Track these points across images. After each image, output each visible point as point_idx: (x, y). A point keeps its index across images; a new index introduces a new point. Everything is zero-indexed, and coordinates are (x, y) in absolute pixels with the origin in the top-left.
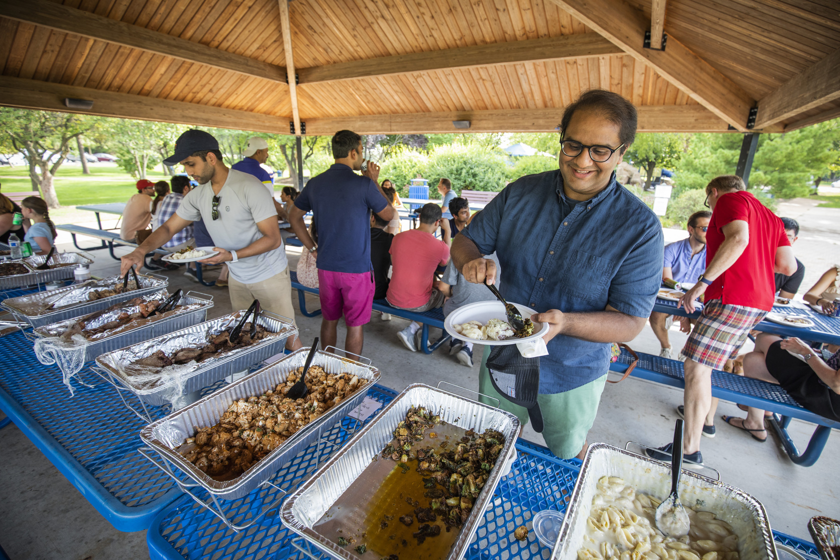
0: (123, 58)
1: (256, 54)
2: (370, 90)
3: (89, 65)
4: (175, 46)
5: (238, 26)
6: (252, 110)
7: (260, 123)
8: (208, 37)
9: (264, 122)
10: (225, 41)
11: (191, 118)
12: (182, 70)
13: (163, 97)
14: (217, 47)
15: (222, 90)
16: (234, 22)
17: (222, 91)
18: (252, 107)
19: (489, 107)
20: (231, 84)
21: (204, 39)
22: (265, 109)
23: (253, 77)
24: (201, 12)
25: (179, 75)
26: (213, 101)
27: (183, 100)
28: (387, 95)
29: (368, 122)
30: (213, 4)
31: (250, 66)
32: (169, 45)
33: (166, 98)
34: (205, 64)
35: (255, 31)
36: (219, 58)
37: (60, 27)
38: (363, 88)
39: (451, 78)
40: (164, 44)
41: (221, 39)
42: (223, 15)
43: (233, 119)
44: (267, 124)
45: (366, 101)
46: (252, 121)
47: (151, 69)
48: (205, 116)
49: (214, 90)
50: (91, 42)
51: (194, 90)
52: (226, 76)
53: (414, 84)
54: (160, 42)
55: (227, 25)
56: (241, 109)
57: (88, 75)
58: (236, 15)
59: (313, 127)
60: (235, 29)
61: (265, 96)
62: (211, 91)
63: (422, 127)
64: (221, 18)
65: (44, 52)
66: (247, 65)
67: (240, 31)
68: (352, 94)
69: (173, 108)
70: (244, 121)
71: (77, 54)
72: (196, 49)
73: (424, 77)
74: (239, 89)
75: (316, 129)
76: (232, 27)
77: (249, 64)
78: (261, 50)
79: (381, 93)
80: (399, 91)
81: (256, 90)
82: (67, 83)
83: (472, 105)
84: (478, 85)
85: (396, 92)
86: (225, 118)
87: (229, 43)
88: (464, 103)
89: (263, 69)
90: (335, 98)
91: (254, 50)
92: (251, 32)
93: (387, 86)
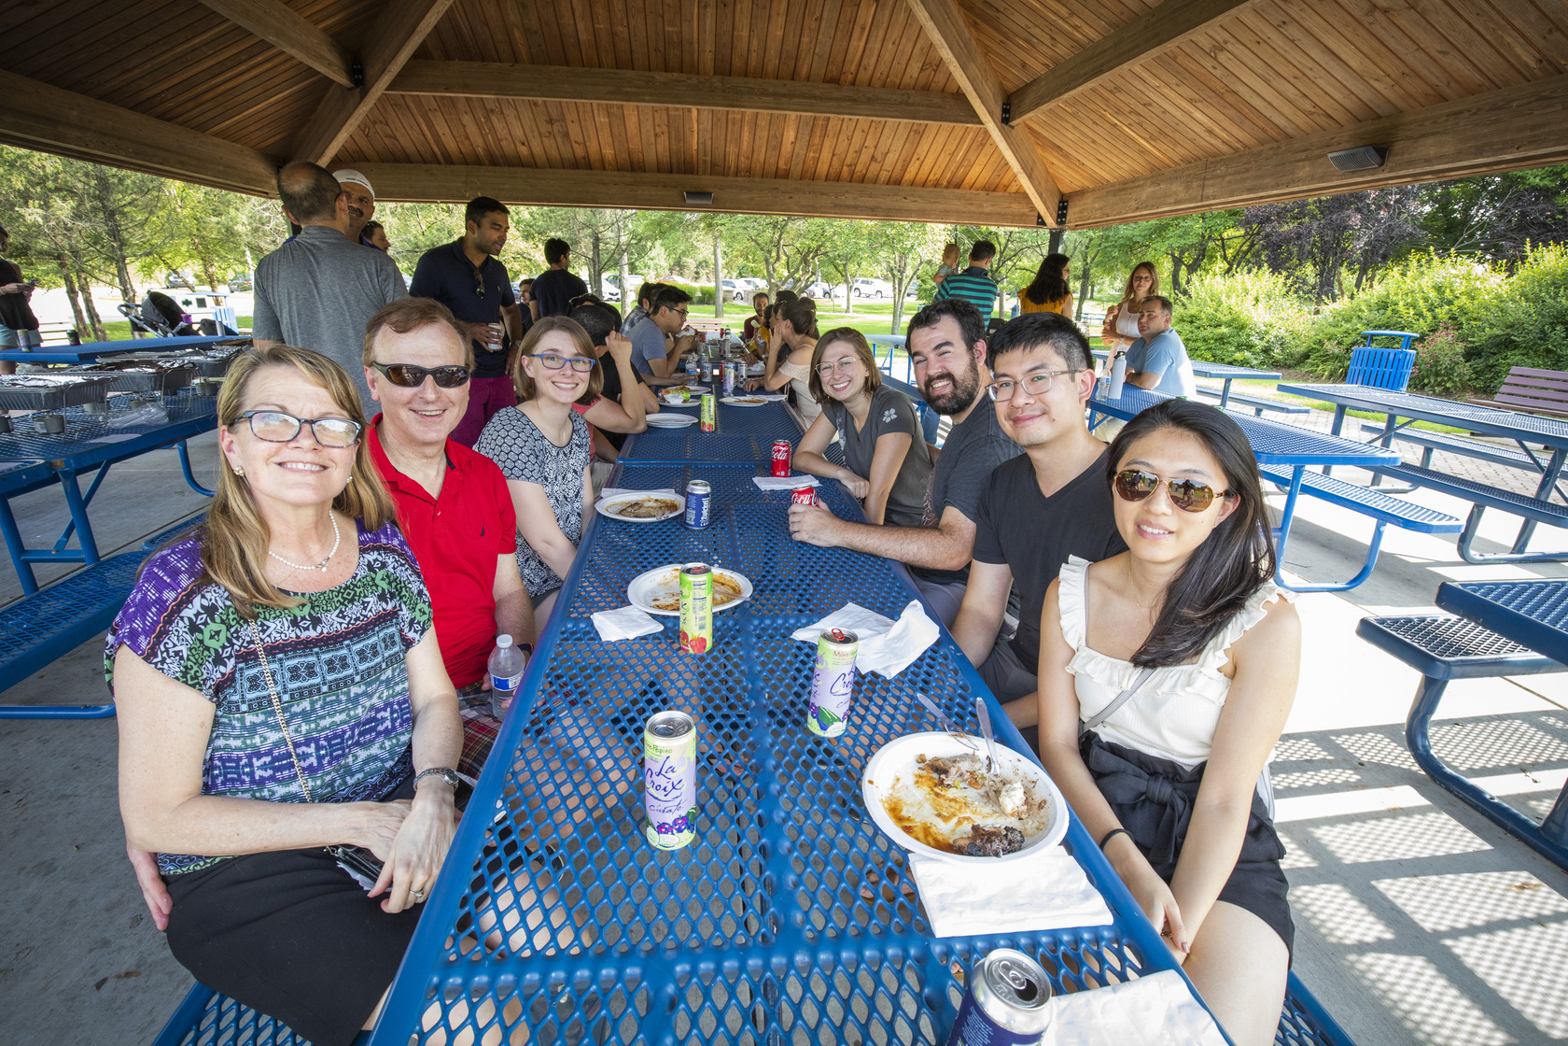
0: (737, 127)
1: (922, 81)
2: (1141, 109)
3: (704, 143)
4: (785, 96)
5: (872, 39)
6: (958, 186)
7: (973, 209)
8: (834, 70)
9: (981, 206)
10: (861, 69)
11: (848, 207)
12: (818, 132)
13: (809, 176)
14: (853, 83)
15: (890, 155)
16: (862, 33)
17: (891, 158)
18: (956, 180)
19: (1447, 92)
20: (902, 142)
21: (829, 75)
22: (982, 181)
23: (934, 125)
24: (806, 32)
25: (816, 141)
26: (884, 175)
27: (838, 178)
28: (1178, 114)
29: (1162, 186)
30: (818, 14)
31: (912, 105)
32: (775, 95)
33: (813, 178)
34: (847, 117)
35: (904, 40)
36: (855, 100)
37: (644, 101)
38: (1128, 109)
39: (1293, 31)
40: (768, 95)
41: (853, 68)
42: (840, 26)
43: (920, 205)
44: (987, 210)
45: (1147, 136)
46: (957, 205)
47: (776, 136)
48: (870, 202)
49: (879, 157)
50: (695, 113)
51: (848, 161)
52: (887, 129)
53: (1217, 73)
54: (764, 93)
55: (854, 42)
56: (937, 185)
57: (708, 158)
58: (860, 21)
59: (1076, 209)
60: (869, 46)
61: (971, 156)
62: (873, 158)
63: (1267, 181)
64: (839, 33)
65: (656, 135)
66: (907, 104)
67: (878, 46)
68: (1115, 126)
69: (823, 194)
70: (941, 206)
71: (687, 132)
72: (818, 93)
73: (1229, 47)
74: (919, 150)
75: (1081, 212)
76: (862, 44)
77: (911, 101)
78: (929, 71)
79: (1165, 111)
80: (1197, 97)
81: (951, 147)
82: (691, 172)
83: (1392, 97)
84: (1376, 28)
85: (1191, 101)
86: (908, 204)
87: (870, 72)
88: (1366, 95)
89: (940, 107)
90: (1094, 141)
91: (915, 75)
92: (897, 44)
93: (1166, 90)
